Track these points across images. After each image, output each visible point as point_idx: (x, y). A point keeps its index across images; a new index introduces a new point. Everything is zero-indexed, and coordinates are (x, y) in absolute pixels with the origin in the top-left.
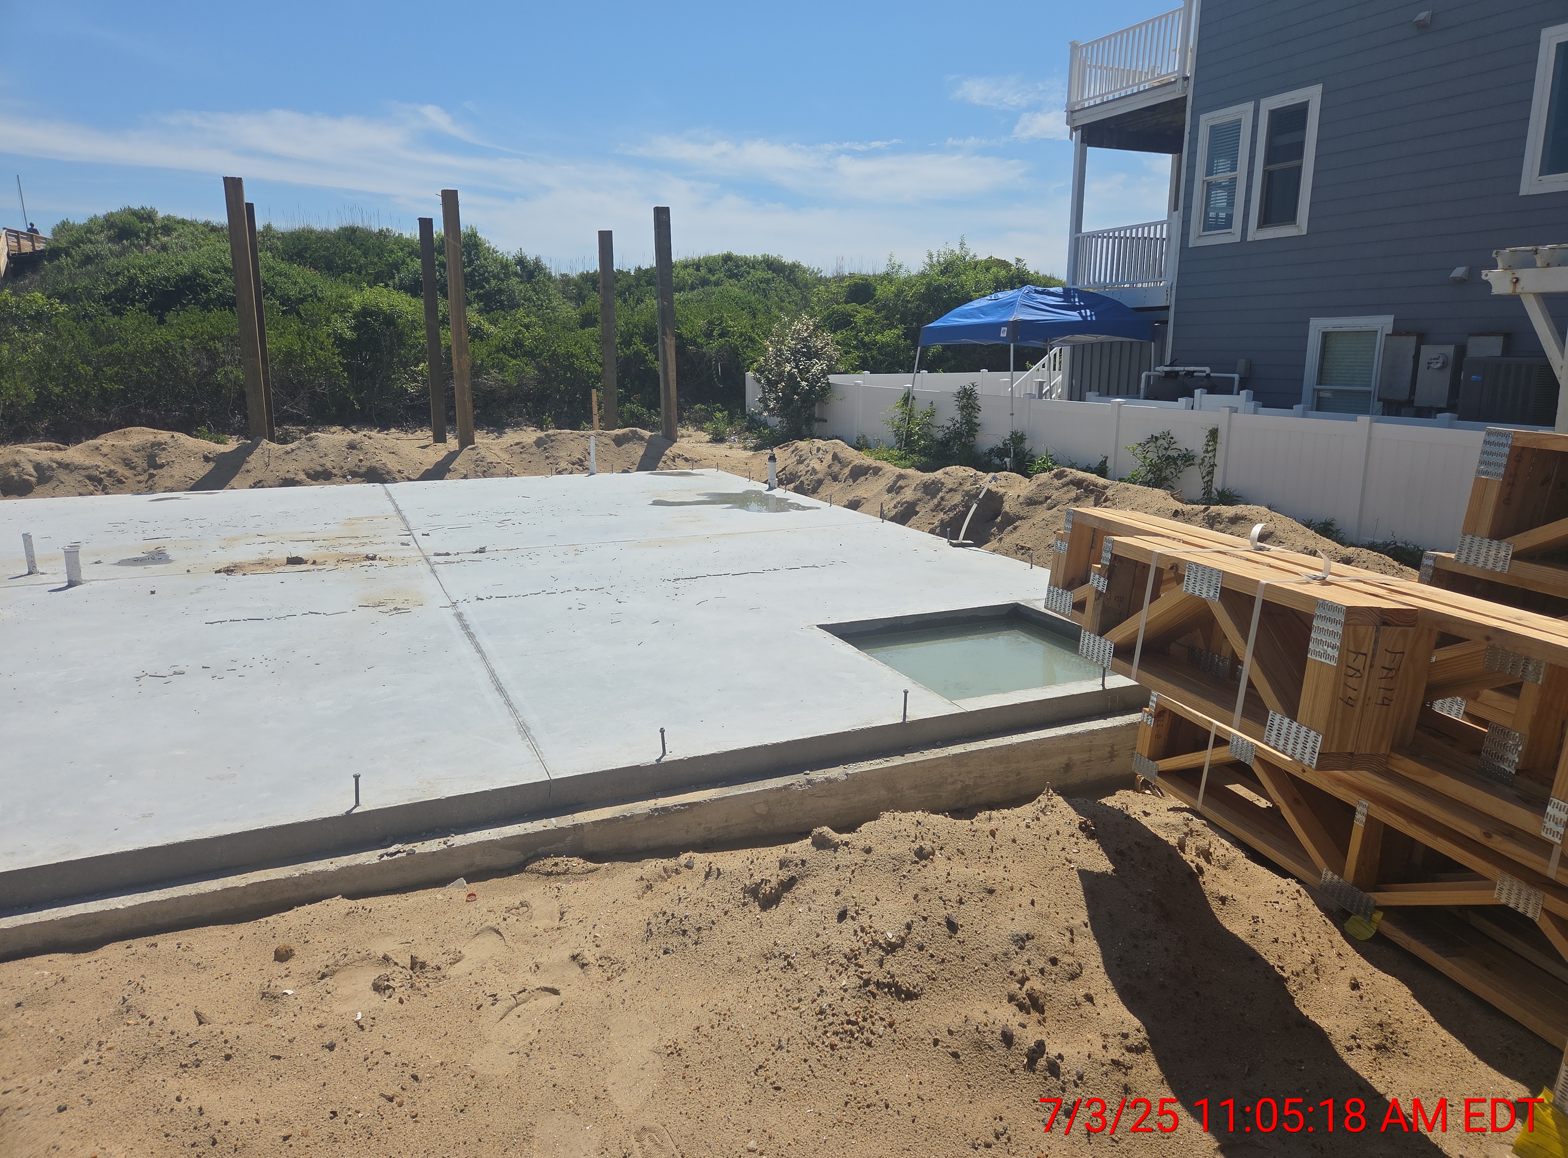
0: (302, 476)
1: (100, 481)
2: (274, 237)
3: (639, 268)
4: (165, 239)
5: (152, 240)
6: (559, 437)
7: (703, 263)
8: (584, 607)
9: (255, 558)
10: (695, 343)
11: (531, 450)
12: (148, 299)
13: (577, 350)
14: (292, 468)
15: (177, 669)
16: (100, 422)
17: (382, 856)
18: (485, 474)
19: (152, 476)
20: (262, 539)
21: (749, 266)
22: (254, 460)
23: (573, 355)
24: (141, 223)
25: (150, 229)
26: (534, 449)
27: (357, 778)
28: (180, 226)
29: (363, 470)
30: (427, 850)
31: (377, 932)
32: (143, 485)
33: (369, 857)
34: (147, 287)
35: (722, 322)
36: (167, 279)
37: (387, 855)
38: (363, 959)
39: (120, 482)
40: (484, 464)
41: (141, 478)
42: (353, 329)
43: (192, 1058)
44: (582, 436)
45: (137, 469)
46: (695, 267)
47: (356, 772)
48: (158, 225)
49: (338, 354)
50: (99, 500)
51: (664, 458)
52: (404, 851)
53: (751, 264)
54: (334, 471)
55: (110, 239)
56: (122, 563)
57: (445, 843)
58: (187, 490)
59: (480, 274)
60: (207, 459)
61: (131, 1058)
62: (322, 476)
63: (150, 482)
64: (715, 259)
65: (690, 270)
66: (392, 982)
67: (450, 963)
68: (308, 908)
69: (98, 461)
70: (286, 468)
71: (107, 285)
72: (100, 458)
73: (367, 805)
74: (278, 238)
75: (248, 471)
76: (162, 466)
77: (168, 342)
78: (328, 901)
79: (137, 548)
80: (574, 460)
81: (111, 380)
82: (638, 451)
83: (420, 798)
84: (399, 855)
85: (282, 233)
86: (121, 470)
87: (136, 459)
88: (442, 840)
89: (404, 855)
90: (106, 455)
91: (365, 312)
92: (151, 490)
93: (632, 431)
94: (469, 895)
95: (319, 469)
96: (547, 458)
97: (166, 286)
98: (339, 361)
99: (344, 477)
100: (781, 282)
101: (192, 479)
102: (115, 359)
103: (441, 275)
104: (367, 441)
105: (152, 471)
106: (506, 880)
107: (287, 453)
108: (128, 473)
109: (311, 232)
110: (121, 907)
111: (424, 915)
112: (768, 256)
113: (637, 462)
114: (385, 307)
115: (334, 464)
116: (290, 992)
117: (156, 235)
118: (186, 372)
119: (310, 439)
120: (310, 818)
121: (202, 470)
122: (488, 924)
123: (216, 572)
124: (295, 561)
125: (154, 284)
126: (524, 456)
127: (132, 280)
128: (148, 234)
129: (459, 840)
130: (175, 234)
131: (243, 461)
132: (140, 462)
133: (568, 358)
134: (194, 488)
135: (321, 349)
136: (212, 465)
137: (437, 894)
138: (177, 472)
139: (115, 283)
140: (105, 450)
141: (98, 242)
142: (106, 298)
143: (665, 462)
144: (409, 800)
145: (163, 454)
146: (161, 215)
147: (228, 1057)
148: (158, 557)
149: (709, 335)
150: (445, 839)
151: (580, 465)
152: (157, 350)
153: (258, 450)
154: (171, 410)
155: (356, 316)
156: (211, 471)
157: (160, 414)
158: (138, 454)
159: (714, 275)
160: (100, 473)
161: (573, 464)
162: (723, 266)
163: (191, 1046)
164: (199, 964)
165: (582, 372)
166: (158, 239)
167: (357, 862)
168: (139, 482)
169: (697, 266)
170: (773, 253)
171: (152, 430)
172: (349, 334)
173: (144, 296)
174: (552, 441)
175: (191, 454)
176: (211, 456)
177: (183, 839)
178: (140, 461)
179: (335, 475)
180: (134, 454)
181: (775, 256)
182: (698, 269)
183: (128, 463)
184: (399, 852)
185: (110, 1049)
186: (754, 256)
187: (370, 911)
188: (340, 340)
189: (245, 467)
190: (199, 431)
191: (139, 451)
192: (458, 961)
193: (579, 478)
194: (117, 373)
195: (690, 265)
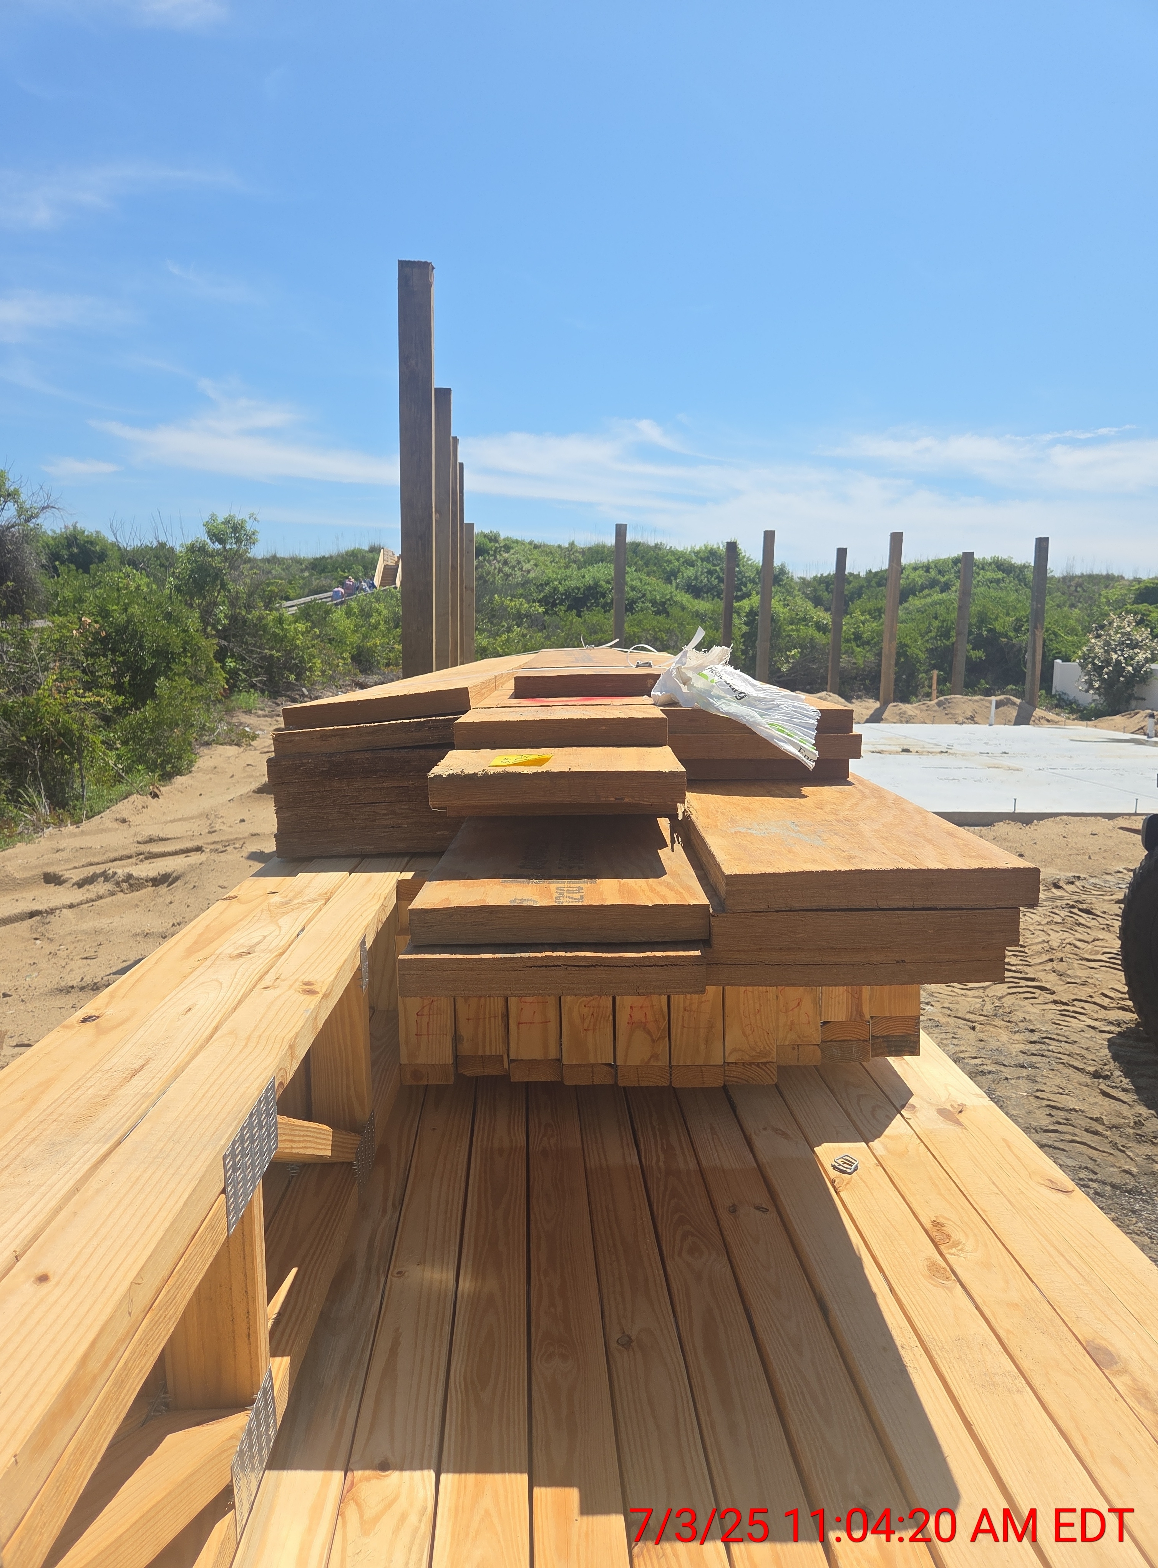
3: (870, 571)
10: (1006, 636)
28: (515, 545)
48: (502, 544)
51: (1033, 718)
53: (981, 566)
64: (945, 561)
65: (920, 572)
82: (1013, 711)
93: (1006, 698)
96: (948, 714)
112: (998, 558)
113: (1014, 719)
143: (1034, 721)
151: (971, 719)
159: (943, 576)
161: (966, 718)
162: (953, 568)
169: (927, 568)
170: (1003, 555)
181: (1005, 557)
182: (927, 571)
186: (984, 558)
195: (920, 567)
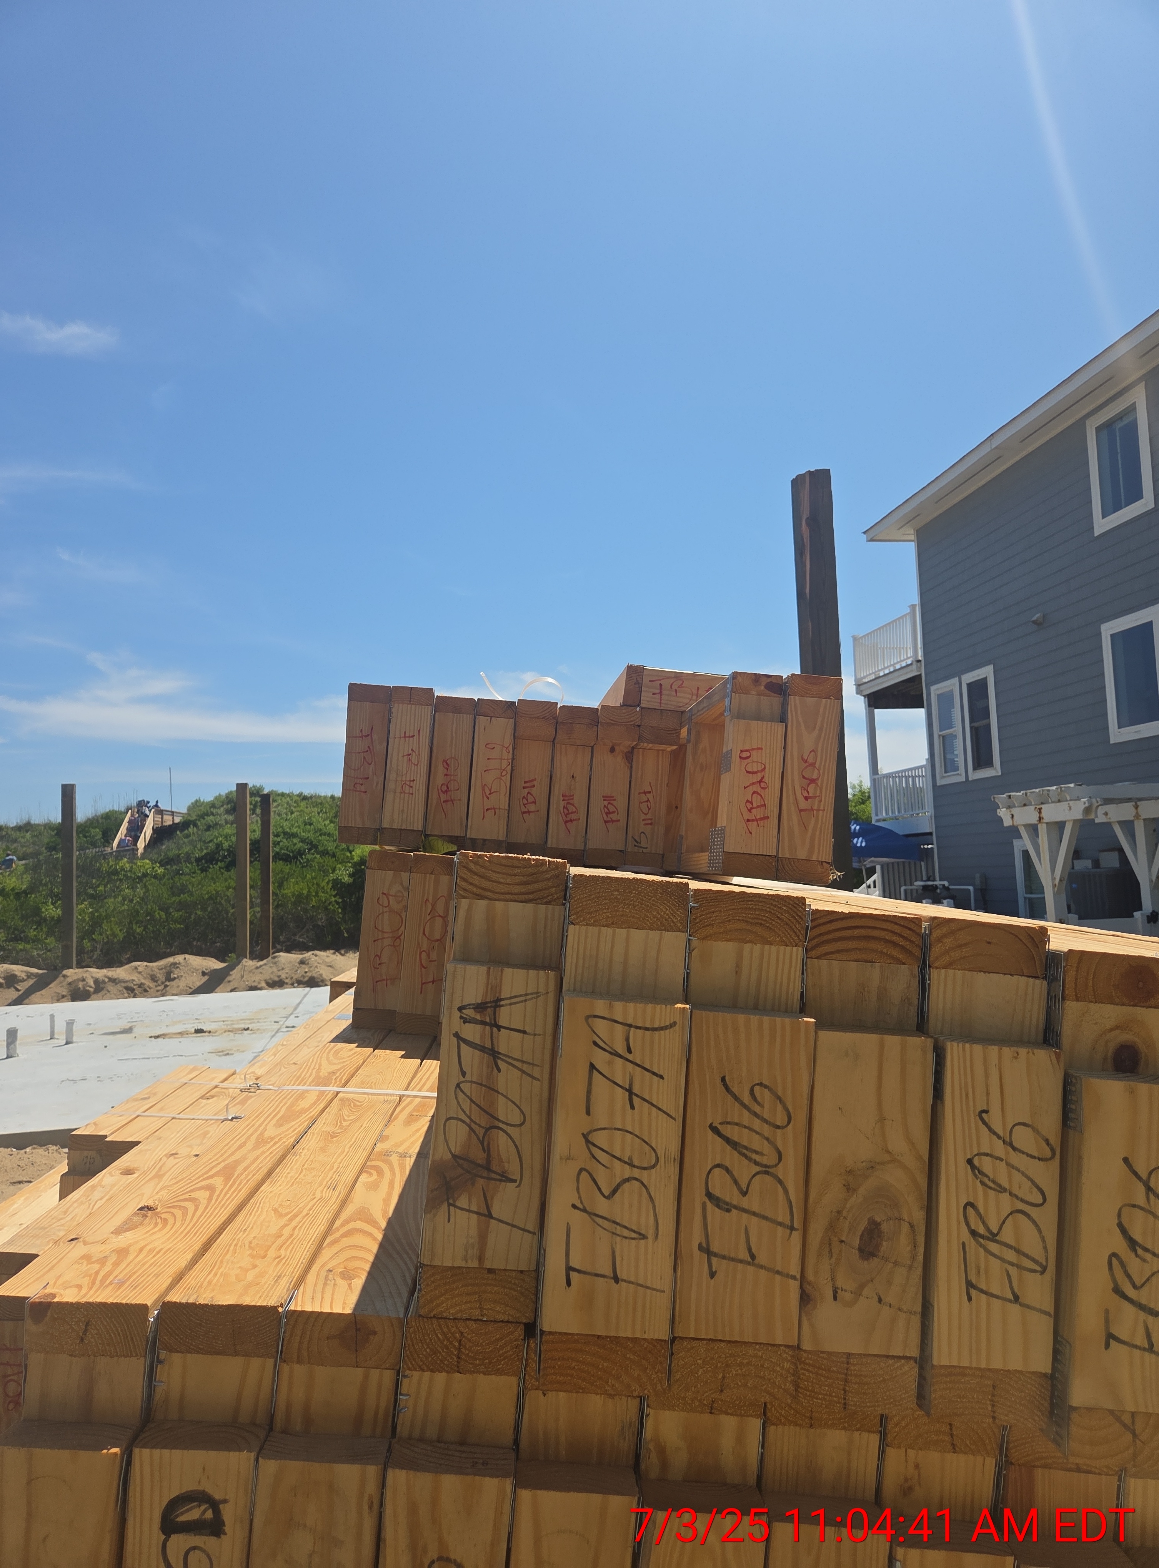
0: (263, 984)
1: (132, 990)
9: (180, 1030)
14: (257, 980)
19: (166, 986)
22: (235, 974)
28: (279, 798)
29: (306, 979)
32: (159, 993)
39: (146, 991)
41: (159, 988)
45: (158, 981)
54: (286, 981)
58: (187, 994)
60: (204, 974)
62: (277, 984)
63: (164, 991)
69: (135, 977)
70: (253, 979)
72: (137, 974)
75: (231, 981)
76: (174, 979)
77: (217, 892)
86: (148, 983)
87: (159, 976)
90: (140, 973)
92: (163, 995)
95: (276, 979)
99: (292, 984)
101: (190, 988)
104: (314, 958)
105: (167, 983)
107: (257, 968)
108: (152, 985)
115: (287, 976)
119: (274, 958)
121: (199, 981)
123: (149, 1038)
124: (199, 1031)
131: (228, 974)
132: (161, 977)
134: (192, 993)
135: (323, 892)
136: (207, 978)
138: (182, 984)
140: (140, 969)
142: (198, 860)
145: (177, 971)
146: (267, 790)
148: (128, 1031)
152: (210, 898)
153: (240, 966)
156: (205, 983)
158: (161, 972)
160: (134, 985)
168: (158, 991)
175: (194, 971)
176: (207, 971)
179: (287, 984)
180: (158, 971)
183: (153, 978)
189: (228, 978)
191: (162, 969)
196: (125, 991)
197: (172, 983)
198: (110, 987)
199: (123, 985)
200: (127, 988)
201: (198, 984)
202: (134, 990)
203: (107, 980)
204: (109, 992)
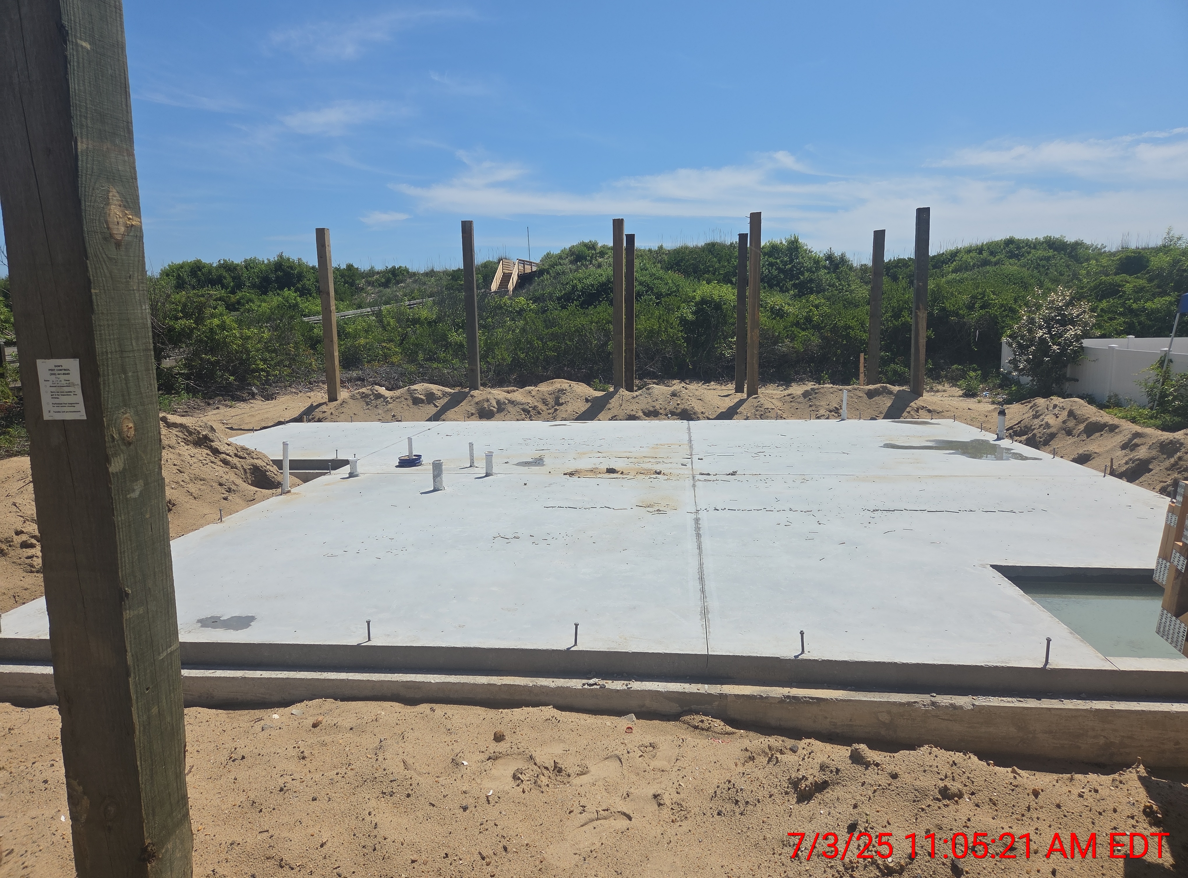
0: (640, 414)
1: (529, 412)
2: (663, 253)
4: (600, 260)
5: (594, 261)
6: (822, 390)
7: (985, 248)
8: (790, 524)
9: (590, 466)
10: (957, 315)
11: (799, 400)
12: (581, 298)
13: (853, 323)
14: (634, 409)
15: (516, 535)
16: (542, 375)
17: (584, 685)
18: (762, 417)
19: (556, 410)
20: (599, 455)
21: (1030, 247)
22: (614, 402)
23: (850, 327)
24: (588, 250)
25: (593, 254)
26: (802, 399)
27: (576, 625)
29: (679, 410)
30: (614, 688)
31: (557, 737)
32: (551, 416)
33: (576, 684)
34: (581, 291)
35: (984, 296)
36: (592, 285)
37: (588, 685)
38: (519, 754)
39: (539, 413)
40: (762, 409)
41: (550, 411)
42: (693, 313)
43: (390, 789)
44: (840, 390)
45: (549, 405)
46: (978, 251)
47: (576, 622)
48: (598, 251)
49: (681, 331)
50: (527, 423)
51: (908, 409)
52: (599, 685)
53: (1032, 245)
54: (660, 411)
55: (571, 262)
56: (518, 464)
57: (627, 685)
58: (573, 420)
59: (798, 269)
60: (587, 400)
61: (360, 779)
62: (652, 414)
63: (554, 414)
64: (997, 244)
65: (973, 254)
66: (523, 775)
67: (577, 774)
68: (530, 709)
69: (529, 400)
70: (631, 408)
71: (561, 291)
72: (531, 398)
73: (581, 646)
74: (666, 254)
75: (609, 409)
76: (562, 404)
77: (583, 326)
78: (543, 708)
79: (529, 455)
80: (831, 408)
81: (550, 349)
82: (887, 402)
83: (615, 648)
84: (595, 687)
85: (669, 251)
86: (541, 406)
87: (549, 399)
88: (626, 682)
89: (598, 687)
90: (534, 396)
91: (703, 301)
92: (554, 419)
93: (882, 387)
94: (628, 728)
95: (651, 409)
96: (811, 406)
97: (592, 290)
98: (682, 336)
99: (666, 415)
100: (1061, 259)
101: (577, 413)
102: (554, 337)
103: (769, 272)
104: (684, 391)
105: (556, 407)
106: (664, 724)
107: (634, 398)
108: (544, 408)
109: (687, 248)
110: (433, 681)
111: (593, 734)
112: (1050, 237)
113: (885, 411)
114: (716, 297)
115: (661, 406)
116: (465, 763)
117: (596, 257)
118: (591, 343)
119: (648, 389)
120: (545, 648)
121: (583, 407)
122: (617, 752)
123: (564, 474)
124: (611, 471)
125: (585, 289)
126: (793, 404)
127: (574, 287)
128: (592, 258)
129: (636, 685)
130: (606, 256)
131: (607, 402)
133: (846, 330)
134: (577, 419)
135: (671, 328)
136: (590, 404)
137: (608, 721)
138: (570, 408)
139: (565, 289)
140: (533, 393)
141: (564, 264)
142: (559, 299)
143: (909, 412)
144: (608, 648)
145: (564, 397)
146: (600, 245)
147: (408, 796)
148: (538, 462)
149: (971, 307)
150: (628, 682)
151: (836, 412)
152: (577, 331)
153: (617, 396)
154: (581, 369)
155: (697, 304)
156: (588, 408)
157: (574, 371)
158: (551, 396)
159: (995, 257)
160: (530, 407)
161: (831, 411)
162: (1004, 248)
163: (391, 781)
164: (449, 730)
165: (856, 340)
166: (596, 260)
167: (568, 685)
168: (549, 414)
169: (980, 250)
170: (1055, 234)
171: (567, 381)
172: (690, 317)
173: (579, 296)
174: (816, 393)
175: (579, 397)
176: (589, 398)
177: (472, 645)
178: (551, 401)
179: (661, 414)
180: (548, 396)
181: (1057, 236)
182: (980, 253)
183: (545, 402)
184: (596, 684)
185: (352, 769)
187: (559, 722)
188: (683, 321)
189: (608, 406)
190: (594, 382)
191: (550, 392)
192: (584, 774)
193: (833, 422)
194: (554, 345)
195: (974, 250)
196: (522, 412)
197: (561, 407)
198: (510, 408)
199: (521, 407)
200: (524, 410)
201: (583, 409)
202: (529, 411)
203: (507, 402)
204: (509, 412)
